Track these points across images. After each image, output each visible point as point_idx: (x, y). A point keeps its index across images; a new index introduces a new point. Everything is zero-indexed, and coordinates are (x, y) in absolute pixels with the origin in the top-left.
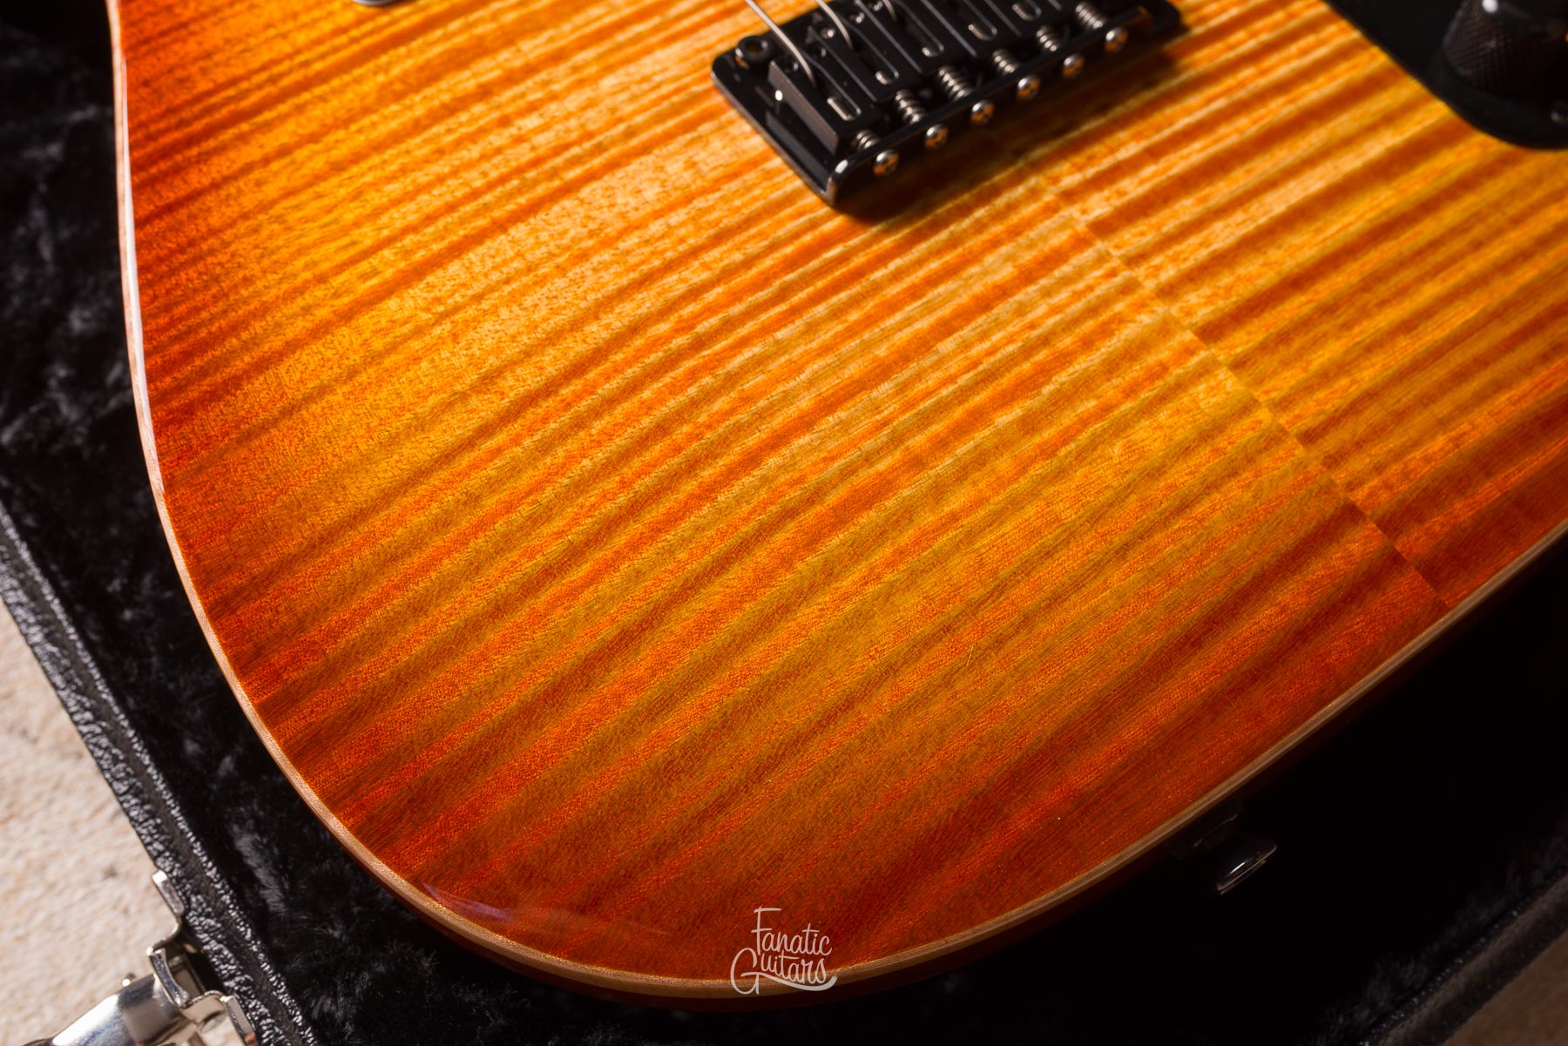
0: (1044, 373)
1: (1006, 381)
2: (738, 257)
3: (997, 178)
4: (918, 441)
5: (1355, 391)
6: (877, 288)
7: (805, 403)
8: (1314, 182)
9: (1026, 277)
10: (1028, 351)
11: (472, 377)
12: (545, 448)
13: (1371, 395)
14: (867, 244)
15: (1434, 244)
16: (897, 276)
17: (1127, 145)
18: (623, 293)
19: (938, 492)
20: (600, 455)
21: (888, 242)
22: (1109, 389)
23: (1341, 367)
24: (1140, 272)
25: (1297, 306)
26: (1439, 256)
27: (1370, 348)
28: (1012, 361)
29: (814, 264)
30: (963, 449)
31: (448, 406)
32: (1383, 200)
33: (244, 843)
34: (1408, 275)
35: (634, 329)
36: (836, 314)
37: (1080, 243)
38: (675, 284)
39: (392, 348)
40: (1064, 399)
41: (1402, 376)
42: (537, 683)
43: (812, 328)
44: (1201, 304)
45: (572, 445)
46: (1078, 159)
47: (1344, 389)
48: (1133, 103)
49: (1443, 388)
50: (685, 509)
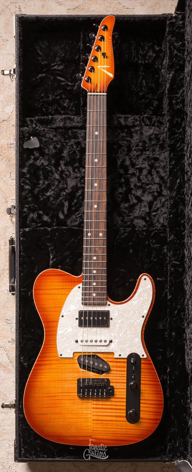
0: (81, 416)
1: (78, 415)
2: (69, 395)
4: (70, 415)
6: (75, 403)
7: (65, 408)
8: (110, 414)
9: (85, 408)
11: (47, 393)
12: (48, 400)
13: (99, 431)
14: (77, 399)
15: (114, 424)
16: (77, 403)
17: (101, 403)
18: (60, 393)
19: (69, 418)
20: (51, 403)
21: (79, 400)
22: (84, 419)
24: (93, 413)
25: (101, 422)
27: (102, 428)
28: (80, 413)
29: (73, 398)
30: (72, 417)
31: (45, 394)
32: (114, 419)
34: (110, 425)
35: (59, 396)
36: (72, 403)
37: (91, 408)
38: (64, 394)
39: (44, 388)
40: (81, 418)
41: (103, 431)
43: (69, 403)
44: (95, 418)
45: (50, 401)
46: (96, 402)
47: (98, 429)
48: (104, 400)
50: (54, 409)
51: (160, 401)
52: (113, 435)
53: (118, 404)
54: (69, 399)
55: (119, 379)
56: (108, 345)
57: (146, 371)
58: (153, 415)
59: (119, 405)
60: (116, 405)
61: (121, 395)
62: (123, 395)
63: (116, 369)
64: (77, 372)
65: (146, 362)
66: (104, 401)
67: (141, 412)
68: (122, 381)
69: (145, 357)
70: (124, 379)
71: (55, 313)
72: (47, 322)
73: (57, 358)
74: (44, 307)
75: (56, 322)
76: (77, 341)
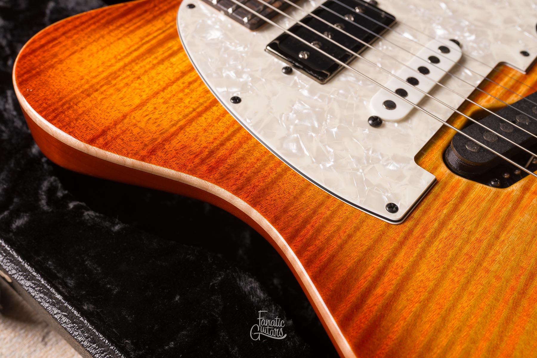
71: (200, 115)
72: (203, 161)
73: (391, 233)
74: (136, 131)
75: (238, 135)
76: (376, 122)
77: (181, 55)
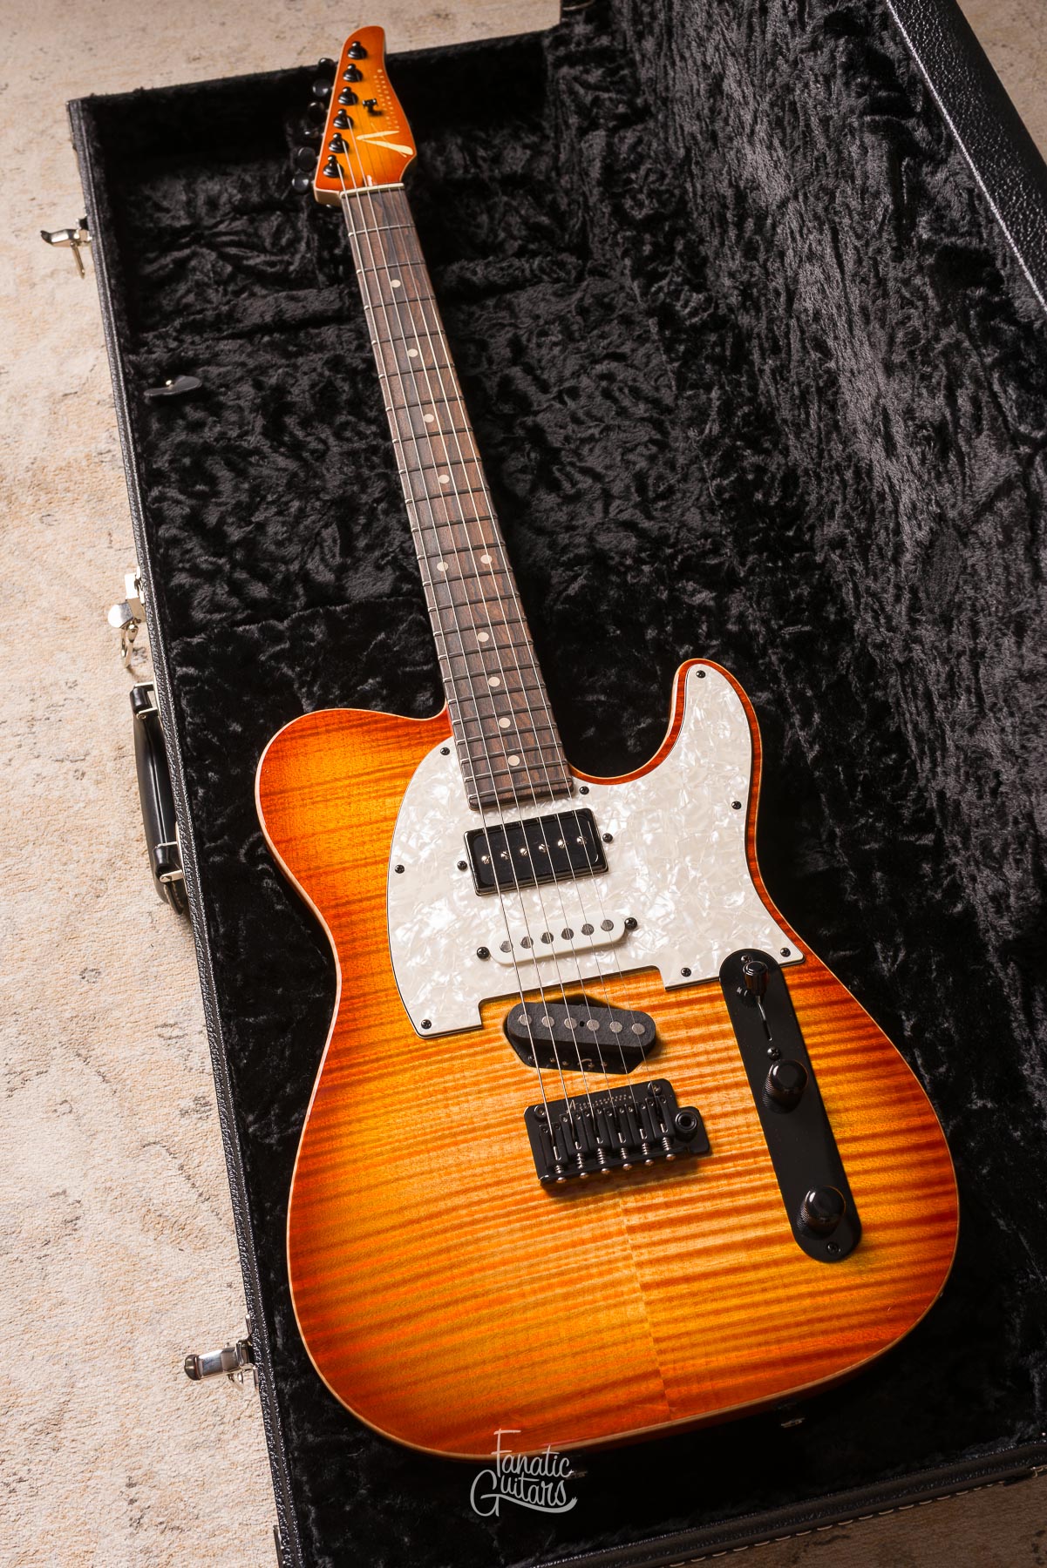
0: (581, 1279)
1: (566, 1278)
2: (500, 1193)
3: (605, 1195)
4: (527, 1288)
5: (683, 1330)
6: (541, 1224)
7: (497, 1259)
8: (719, 1240)
9: (594, 1239)
10: (580, 1269)
11: (395, 1207)
12: (409, 1241)
13: (688, 1334)
14: (546, 1205)
15: (748, 1283)
16: (550, 1222)
17: (659, 1197)
18: (458, 1193)
19: (525, 1309)
20: (425, 1251)
21: (554, 1207)
22: (598, 1295)
23: (684, 1319)
24: (635, 1253)
25: (683, 1288)
26: (746, 1289)
27: (699, 1316)
28: (573, 1270)
29: (524, 1206)
30: (541, 1296)
31: (386, 1214)
32: (742, 1257)
33: (277, 1319)
34: (731, 1292)
35: (455, 1209)
36: (523, 1229)
37: (621, 1233)
38: (475, 1196)
39: (376, 1186)
40: (583, 1292)
41: (703, 1331)
42: (378, 1320)
43: (511, 1232)
44: (649, 1275)
45: (417, 1244)
46: (638, 1197)
47: (681, 1328)
48: (672, 1180)
49: (715, 1341)
50: (444, 1281)
51: (925, 1128)
52: (761, 1338)
53: (739, 1184)
54: (508, 1214)
55: (713, 1074)
56: (621, 943)
57: (819, 1013)
58: (918, 1198)
59: (745, 1192)
60: (732, 1194)
61: (740, 1141)
62: (751, 1139)
63: (683, 1034)
64: (515, 1083)
65: (807, 978)
66: (672, 1186)
67: (858, 1200)
68: (730, 1079)
69: (796, 955)
70: (734, 1070)
71: (365, 865)
72: (337, 906)
73: (411, 1040)
74: (312, 852)
75: (378, 900)
76: (484, 954)
77: (398, 798)
